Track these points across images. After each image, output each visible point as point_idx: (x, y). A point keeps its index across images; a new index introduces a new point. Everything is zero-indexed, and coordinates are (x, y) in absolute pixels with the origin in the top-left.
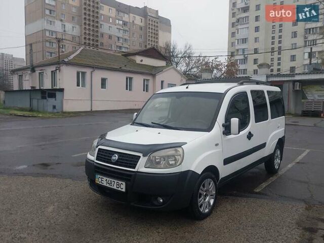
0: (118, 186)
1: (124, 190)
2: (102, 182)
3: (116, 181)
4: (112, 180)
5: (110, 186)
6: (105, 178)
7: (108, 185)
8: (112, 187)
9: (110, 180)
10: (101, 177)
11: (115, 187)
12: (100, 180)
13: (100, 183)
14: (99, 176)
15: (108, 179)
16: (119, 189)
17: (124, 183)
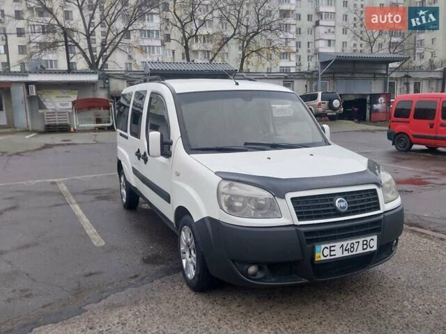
0: (365, 247)
1: (375, 248)
2: (332, 253)
3: (361, 240)
4: (354, 241)
5: (350, 254)
6: (338, 245)
7: (346, 254)
8: (354, 253)
9: (350, 242)
10: (328, 246)
11: (360, 251)
12: (327, 252)
13: (328, 257)
14: (323, 246)
15: (345, 243)
16: (369, 250)
17: (375, 237)
